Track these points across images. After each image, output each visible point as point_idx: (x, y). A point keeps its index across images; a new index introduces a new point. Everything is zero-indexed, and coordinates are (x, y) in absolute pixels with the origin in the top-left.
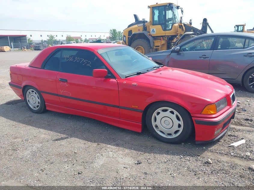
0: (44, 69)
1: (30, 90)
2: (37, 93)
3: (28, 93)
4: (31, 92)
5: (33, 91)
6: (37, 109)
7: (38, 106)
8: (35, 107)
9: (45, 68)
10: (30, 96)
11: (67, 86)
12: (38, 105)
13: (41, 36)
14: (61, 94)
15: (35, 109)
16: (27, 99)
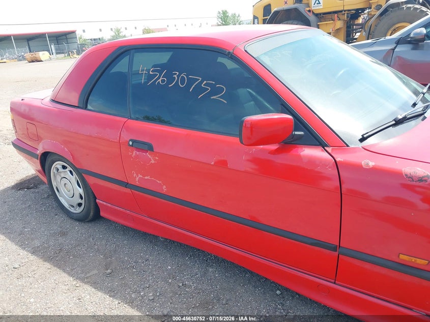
0: (86, 108)
1: (58, 164)
2: (74, 173)
3: (53, 170)
4: (61, 170)
5: (64, 167)
6: (79, 210)
7: (80, 205)
8: (73, 206)
9: (89, 107)
10: (59, 178)
11: (153, 162)
12: (80, 201)
13: (101, 30)
14: (137, 183)
15: (75, 212)
16: (54, 184)
